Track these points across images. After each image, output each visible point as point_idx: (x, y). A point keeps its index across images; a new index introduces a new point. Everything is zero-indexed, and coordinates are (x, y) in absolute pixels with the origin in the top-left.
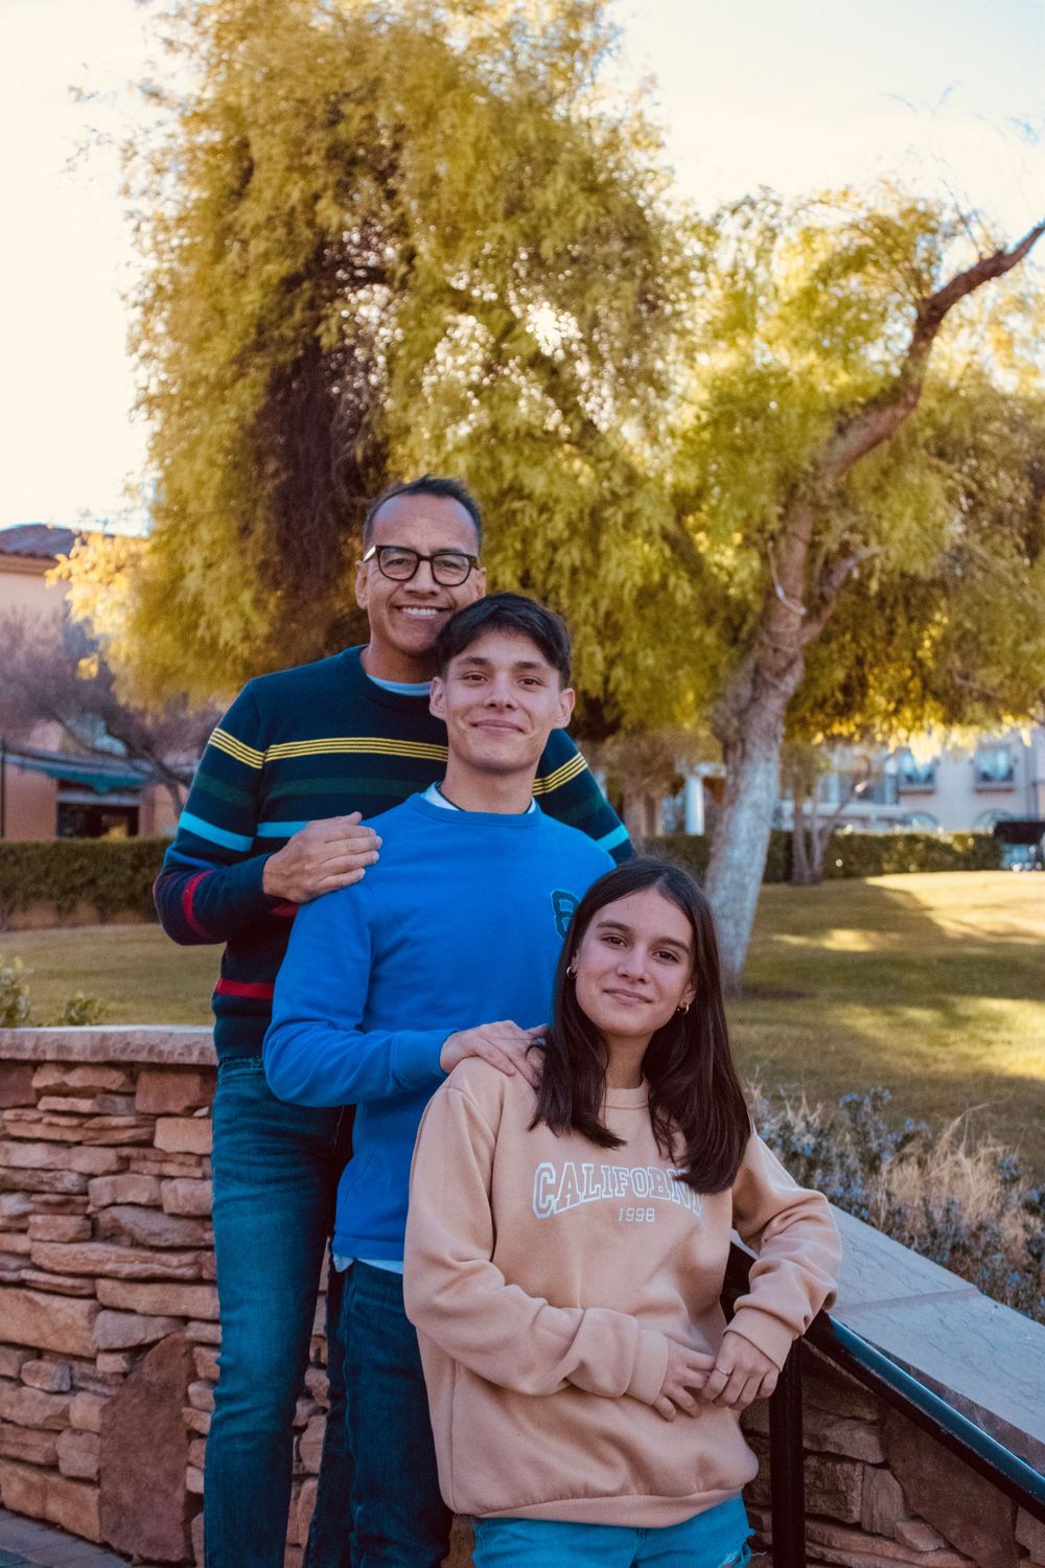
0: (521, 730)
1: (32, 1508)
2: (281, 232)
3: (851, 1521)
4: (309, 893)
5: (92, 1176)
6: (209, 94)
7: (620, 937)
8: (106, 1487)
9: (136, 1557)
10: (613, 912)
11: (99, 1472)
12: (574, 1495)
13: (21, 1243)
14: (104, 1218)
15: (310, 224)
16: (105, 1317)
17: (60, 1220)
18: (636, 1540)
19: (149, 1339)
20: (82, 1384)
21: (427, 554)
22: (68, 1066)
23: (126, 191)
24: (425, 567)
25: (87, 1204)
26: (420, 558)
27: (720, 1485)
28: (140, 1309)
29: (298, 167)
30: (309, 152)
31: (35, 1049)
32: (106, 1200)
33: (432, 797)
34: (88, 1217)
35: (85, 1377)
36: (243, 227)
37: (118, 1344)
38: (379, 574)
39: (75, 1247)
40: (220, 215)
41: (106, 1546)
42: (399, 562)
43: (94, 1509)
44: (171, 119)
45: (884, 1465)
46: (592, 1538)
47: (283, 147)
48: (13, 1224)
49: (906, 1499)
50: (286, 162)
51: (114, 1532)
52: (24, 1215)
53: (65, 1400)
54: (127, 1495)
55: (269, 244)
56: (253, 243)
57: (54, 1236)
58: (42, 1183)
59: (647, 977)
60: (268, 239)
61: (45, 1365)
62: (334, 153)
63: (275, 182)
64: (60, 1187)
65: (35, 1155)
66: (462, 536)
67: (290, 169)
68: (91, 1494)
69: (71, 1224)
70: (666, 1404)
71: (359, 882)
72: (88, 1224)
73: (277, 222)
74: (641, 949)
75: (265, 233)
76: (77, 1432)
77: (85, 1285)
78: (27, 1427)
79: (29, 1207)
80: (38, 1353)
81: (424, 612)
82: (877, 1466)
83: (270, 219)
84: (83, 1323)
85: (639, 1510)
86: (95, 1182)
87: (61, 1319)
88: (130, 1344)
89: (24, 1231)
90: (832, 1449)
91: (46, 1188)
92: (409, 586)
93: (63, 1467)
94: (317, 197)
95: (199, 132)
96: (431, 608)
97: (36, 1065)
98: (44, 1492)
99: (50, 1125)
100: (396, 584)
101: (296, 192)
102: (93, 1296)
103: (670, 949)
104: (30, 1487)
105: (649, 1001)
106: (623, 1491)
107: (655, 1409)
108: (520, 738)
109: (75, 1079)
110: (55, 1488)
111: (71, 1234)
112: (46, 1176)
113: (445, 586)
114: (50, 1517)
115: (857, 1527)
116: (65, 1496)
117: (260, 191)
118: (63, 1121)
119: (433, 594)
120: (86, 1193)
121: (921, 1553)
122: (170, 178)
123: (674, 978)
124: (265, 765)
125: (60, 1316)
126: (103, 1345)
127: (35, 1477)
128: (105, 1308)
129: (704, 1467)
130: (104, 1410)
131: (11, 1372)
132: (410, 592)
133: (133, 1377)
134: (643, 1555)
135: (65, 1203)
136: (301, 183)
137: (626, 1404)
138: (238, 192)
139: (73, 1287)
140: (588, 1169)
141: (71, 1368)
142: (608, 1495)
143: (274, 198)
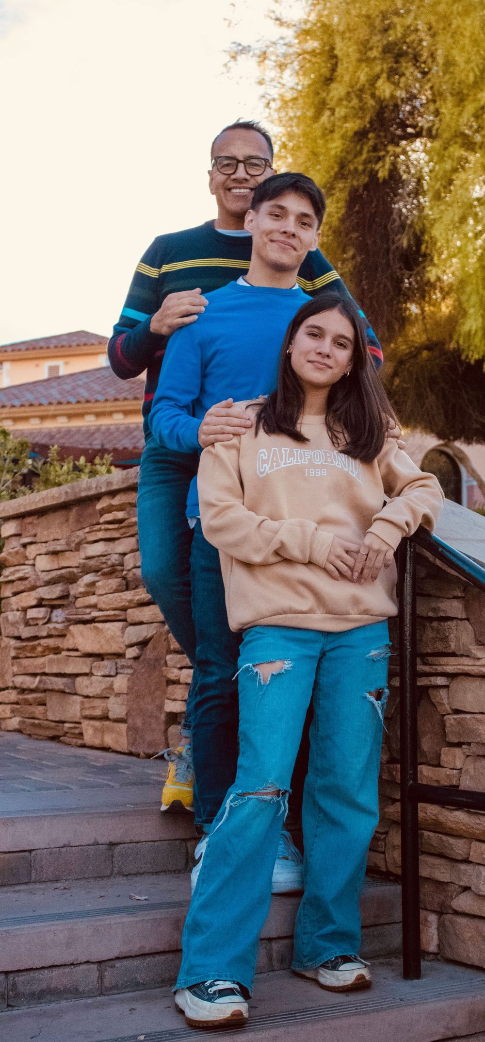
0: (295, 249)
1: (97, 742)
2: (355, 102)
3: (450, 651)
4: (170, 327)
5: (124, 554)
6: (313, 17)
7: (317, 334)
8: (130, 721)
9: (142, 754)
10: (313, 320)
11: (127, 714)
12: (285, 613)
13: (92, 600)
14: (130, 576)
15: (373, 96)
16: (130, 629)
17: (110, 581)
18: (322, 638)
19: (149, 635)
20: (121, 671)
21: (241, 159)
22: (113, 494)
23: (261, 83)
24: (241, 166)
25: (122, 571)
26: (239, 161)
27: (366, 612)
28: (145, 620)
29: (364, 59)
30: (371, 49)
31: (96, 488)
32: (131, 565)
33: (241, 282)
34: (124, 578)
35: (123, 667)
36: (331, 100)
37: (134, 640)
38: (218, 173)
39: (116, 594)
40: (318, 94)
41: (130, 754)
42: (228, 165)
43: (125, 734)
44: (289, 34)
45: (468, 619)
46: (297, 634)
47: (355, 47)
48: (89, 589)
49: (475, 634)
50: (357, 56)
51: (133, 744)
52: (93, 584)
53: (112, 679)
54: (139, 722)
55: (348, 110)
56: (337, 110)
57: (107, 590)
58: (102, 563)
59: (331, 355)
60: (346, 107)
61: (105, 662)
62: (387, 49)
63: (350, 69)
64: (109, 562)
65: (98, 549)
66: (260, 149)
67: (360, 61)
68: (123, 727)
69: (114, 582)
70: (331, 567)
71: (194, 322)
72: (124, 582)
73: (353, 95)
74: (328, 340)
75: (345, 103)
76: (118, 695)
77: (120, 616)
78: (93, 697)
79: (97, 578)
80: (100, 657)
81: (242, 190)
82: (461, 620)
83: (348, 93)
84: (119, 633)
85: (320, 621)
86: (127, 557)
87: (110, 633)
88: (141, 639)
89: (94, 594)
90: (443, 615)
91: (104, 566)
92: (233, 177)
93: (111, 715)
94: (378, 77)
95: (306, 41)
96: (247, 188)
97: (98, 497)
98: (102, 731)
99: (107, 530)
100: (226, 176)
101: (363, 77)
102: (125, 620)
103: (342, 341)
104: (96, 729)
105: (331, 368)
106: (310, 611)
107: (325, 570)
108: (294, 253)
109: (116, 501)
110: (107, 727)
111: (114, 587)
112: (103, 559)
113: (253, 176)
114: (105, 745)
115: (453, 655)
116: (111, 730)
117: (342, 77)
118: (111, 526)
119: (246, 180)
120: (123, 565)
121: (479, 659)
122: (287, 72)
123: (343, 356)
124: (160, 275)
125: (109, 632)
126: (127, 643)
127: (97, 724)
128: (132, 624)
129: (356, 601)
130: (129, 680)
131: (87, 670)
132: (234, 180)
133: (142, 658)
134: (327, 648)
135: (112, 572)
136: (366, 69)
137: (312, 567)
138: (329, 80)
139: (115, 615)
140: (297, 451)
141: (116, 664)
142: (302, 612)
143: (351, 79)
